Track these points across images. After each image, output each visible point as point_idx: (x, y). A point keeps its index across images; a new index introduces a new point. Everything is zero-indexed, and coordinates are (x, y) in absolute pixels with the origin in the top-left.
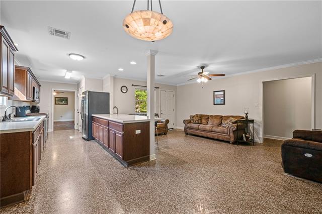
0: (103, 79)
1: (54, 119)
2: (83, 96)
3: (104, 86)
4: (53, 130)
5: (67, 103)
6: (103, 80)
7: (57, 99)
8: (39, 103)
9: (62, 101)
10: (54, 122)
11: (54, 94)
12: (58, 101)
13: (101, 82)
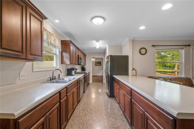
0: (122, 44)
1: (92, 74)
2: (107, 60)
3: (123, 51)
4: (92, 82)
5: (101, 65)
6: (122, 46)
7: (96, 63)
8: (85, 65)
9: (98, 64)
10: (93, 76)
11: (94, 60)
12: (97, 64)
13: (121, 47)
